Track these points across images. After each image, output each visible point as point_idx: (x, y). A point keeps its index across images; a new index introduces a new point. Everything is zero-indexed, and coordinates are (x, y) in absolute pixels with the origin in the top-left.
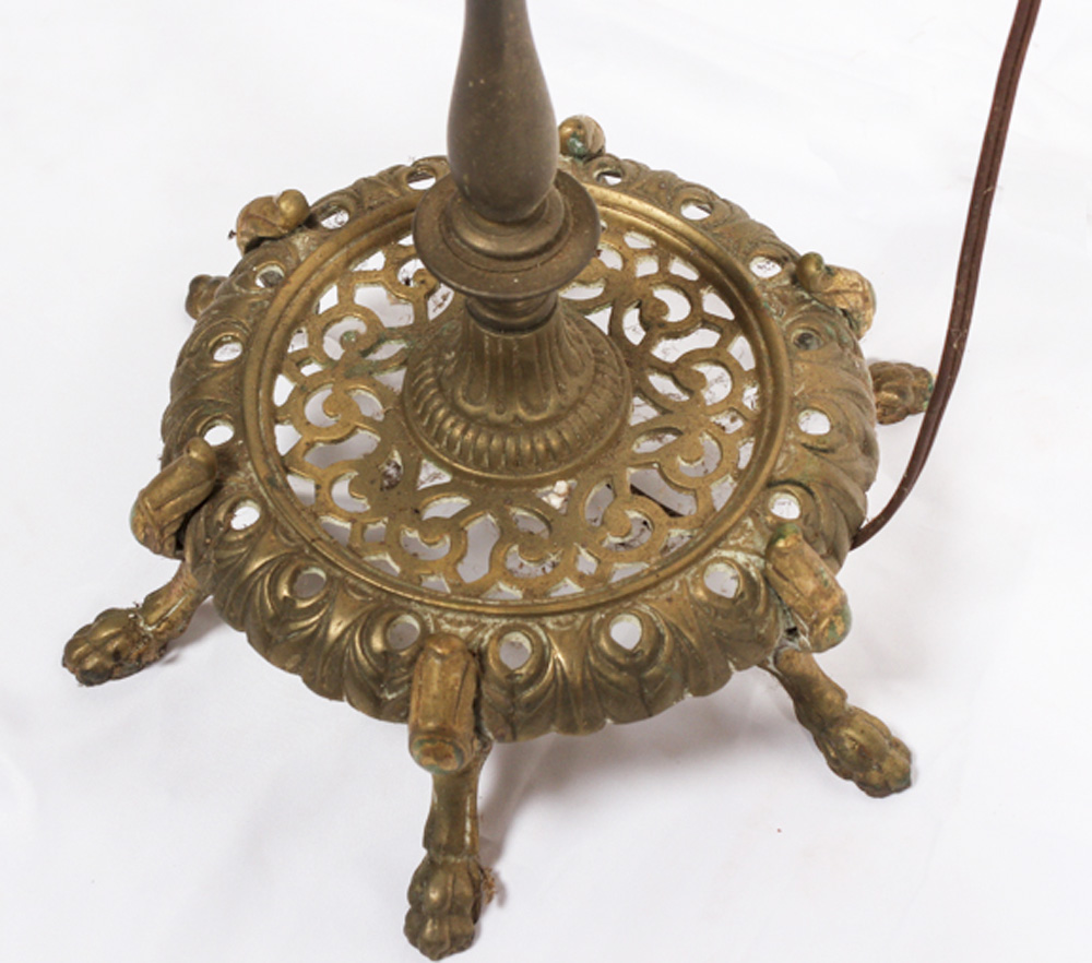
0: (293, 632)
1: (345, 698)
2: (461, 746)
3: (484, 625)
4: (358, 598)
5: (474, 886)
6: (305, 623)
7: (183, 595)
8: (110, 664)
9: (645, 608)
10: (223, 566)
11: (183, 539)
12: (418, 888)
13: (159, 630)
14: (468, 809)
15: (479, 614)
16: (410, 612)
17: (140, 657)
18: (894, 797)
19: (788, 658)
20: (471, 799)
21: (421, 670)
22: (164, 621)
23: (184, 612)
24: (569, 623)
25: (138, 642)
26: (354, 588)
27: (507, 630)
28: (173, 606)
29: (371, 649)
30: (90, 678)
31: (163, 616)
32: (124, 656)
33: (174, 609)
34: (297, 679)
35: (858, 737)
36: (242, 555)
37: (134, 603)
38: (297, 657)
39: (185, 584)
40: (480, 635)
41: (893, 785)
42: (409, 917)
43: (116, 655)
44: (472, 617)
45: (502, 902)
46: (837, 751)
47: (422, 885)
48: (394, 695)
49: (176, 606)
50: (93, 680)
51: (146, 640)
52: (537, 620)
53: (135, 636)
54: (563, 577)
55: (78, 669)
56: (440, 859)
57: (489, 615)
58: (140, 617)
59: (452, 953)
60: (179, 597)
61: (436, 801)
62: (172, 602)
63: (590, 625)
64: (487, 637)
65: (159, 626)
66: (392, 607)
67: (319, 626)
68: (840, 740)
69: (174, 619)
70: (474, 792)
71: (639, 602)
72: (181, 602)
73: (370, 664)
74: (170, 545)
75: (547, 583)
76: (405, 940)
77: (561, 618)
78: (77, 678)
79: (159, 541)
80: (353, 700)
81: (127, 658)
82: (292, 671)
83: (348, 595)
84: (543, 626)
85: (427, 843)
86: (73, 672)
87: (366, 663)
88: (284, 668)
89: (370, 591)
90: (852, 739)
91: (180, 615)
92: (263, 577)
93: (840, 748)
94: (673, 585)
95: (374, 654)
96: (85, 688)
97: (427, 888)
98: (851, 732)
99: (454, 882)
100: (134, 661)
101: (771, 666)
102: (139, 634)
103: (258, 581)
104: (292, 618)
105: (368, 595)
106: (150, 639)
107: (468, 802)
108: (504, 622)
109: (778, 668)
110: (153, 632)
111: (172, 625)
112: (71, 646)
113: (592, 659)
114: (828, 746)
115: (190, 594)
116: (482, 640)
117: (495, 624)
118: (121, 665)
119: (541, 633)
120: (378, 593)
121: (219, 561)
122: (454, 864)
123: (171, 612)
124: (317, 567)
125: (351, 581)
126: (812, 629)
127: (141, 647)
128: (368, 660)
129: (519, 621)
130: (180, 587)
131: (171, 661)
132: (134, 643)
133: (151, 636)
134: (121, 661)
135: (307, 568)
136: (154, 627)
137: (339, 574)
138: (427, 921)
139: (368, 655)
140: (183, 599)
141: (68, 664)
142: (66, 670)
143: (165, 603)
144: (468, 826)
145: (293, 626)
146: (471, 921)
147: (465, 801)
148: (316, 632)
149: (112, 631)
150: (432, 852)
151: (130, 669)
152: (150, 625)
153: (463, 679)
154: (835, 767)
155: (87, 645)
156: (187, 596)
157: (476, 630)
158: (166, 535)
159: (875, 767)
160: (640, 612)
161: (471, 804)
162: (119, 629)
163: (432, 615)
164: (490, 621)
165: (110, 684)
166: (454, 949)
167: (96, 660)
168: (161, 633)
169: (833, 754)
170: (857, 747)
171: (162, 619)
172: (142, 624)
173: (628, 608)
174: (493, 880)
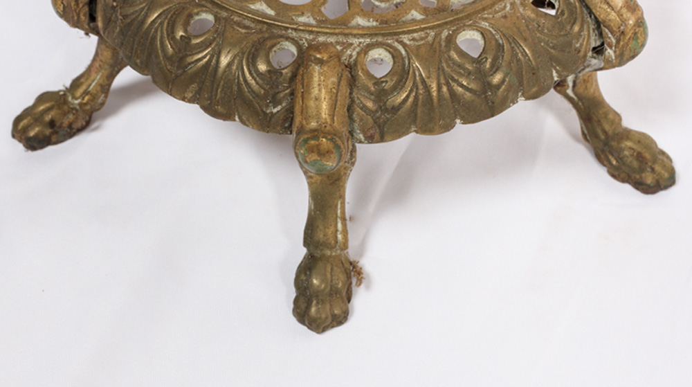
0: (189, 64)
1: (237, 118)
2: (339, 142)
3: (352, 44)
4: (243, 31)
5: (347, 274)
6: (200, 56)
7: (99, 71)
8: (48, 131)
9: (485, 24)
10: (128, 21)
11: (95, 11)
12: (303, 277)
13: (85, 101)
14: (339, 211)
15: (346, 35)
16: (287, 38)
17: (70, 126)
18: (662, 194)
19: (584, 81)
20: (341, 203)
21: (303, 79)
22: (87, 94)
23: (101, 86)
24: (422, 39)
25: (69, 112)
26: (239, 24)
27: (370, 47)
28: (93, 81)
29: (257, 71)
30: (34, 144)
31: (86, 90)
32: (58, 124)
33: (94, 84)
34: (196, 107)
35: (635, 147)
36: (143, 9)
37: (64, 86)
38: (194, 86)
39: (101, 61)
40: (349, 52)
41: (663, 183)
42: (296, 301)
43: (52, 124)
44: (341, 39)
45: (368, 287)
46: (619, 159)
47: (306, 274)
48: (279, 108)
49: (96, 81)
50: (35, 145)
51: (74, 112)
52: (395, 37)
53: (66, 108)
54: (411, 10)
55: (23, 137)
56: (318, 254)
57: (355, 36)
58: (68, 94)
59: (333, 327)
60: (97, 73)
61: (313, 208)
62: (92, 78)
63: (441, 39)
64: (354, 53)
65: (83, 99)
66: (272, 37)
67: (212, 57)
68: (622, 150)
69: (95, 92)
70: (342, 197)
71: (480, 21)
72: (99, 77)
73: (257, 83)
74: (84, 15)
75: (399, 15)
76: (294, 320)
77: (415, 35)
78: (24, 146)
79: (75, 10)
80: (244, 118)
81: (60, 126)
82: (191, 101)
83: (234, 29)
84: (401, 43)
85: (307, 243)
86: (20, 141)
87: (253, 82)
88: (183, 99)
89: (252, 25)
90: (631, 148)
91: (99, 88)
92: (161, 24)
93: (621, 156)
94: (505, 7)
95: (260, 74)
96: (30, 153)
97: (310, 276)
98: (629, 144)
99: (332, 269)
100: (66, 129)
101: (570, 92)
102: (69, 107)
103: (158, 27)
104: (188, 53)
105: (251, 29)
106: (77, 110)
107: (339, 206)
108: (368, 40)
109: (575, 94)
110: (80, 104)
111: (94, 97)
112: (17, 121)
113: (444, 65)
114: (610, 157)
115: (106, 69)
116: (351, 56)
117: (360, 43)
118: (56, 133)
119: (400, 48)
120: (259, 27)
121: (125, 17)
122: (330, 256)
123: (91, 87)
124: (206, 11)
125: (236, 19)
126: (618, 41)
127: (71, 117)
128: (255, 80)
129: (380, 39)
130: (97, 64)
131: (96, 129)
132: (65, 114)
133: (78, 107)
134: (55, 128)
135: (197, 14)
136: (79, 101)
137: (224, 14)
138: (312, 302)
139: (255, 75)
140: (100, 74)
141: (16, 135)
142: (15, 142)
143: (87, 79)
144: (340, 226)
145: (190, 59)
146: (347, 301)
147: (337, 205)
148: (210, 60)
149: (48, 105)
150: (311, 248)
151: (64, 136)
152: (77, 99)
153: (339, 82)
154: (616, 173)
155: (29, 118)
156: (103, 71)
157: (344, 48)
158: (81, 5)
159: (649, 169)
160: (481, 28)
161: (341, 208)
162: (53, 103)
163: (306, 40)
164: (355, 41)
165: (50, 149)
166: (335, 323)
167: (37, 129)
168: (86, 104)
169: (614, 162)
170: (635, 154)
171: (86, 93)
172: (70, 99)
173: (470, 25)
174: (361, 268)
